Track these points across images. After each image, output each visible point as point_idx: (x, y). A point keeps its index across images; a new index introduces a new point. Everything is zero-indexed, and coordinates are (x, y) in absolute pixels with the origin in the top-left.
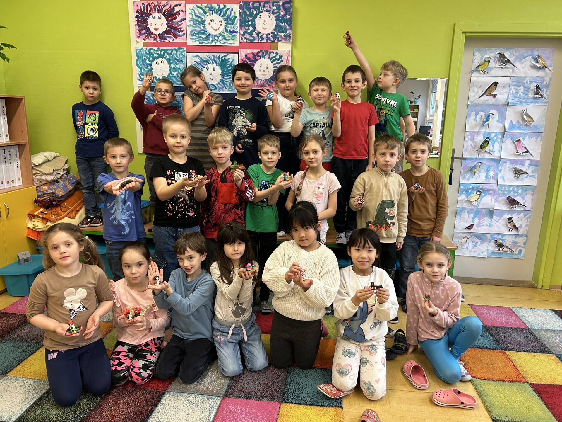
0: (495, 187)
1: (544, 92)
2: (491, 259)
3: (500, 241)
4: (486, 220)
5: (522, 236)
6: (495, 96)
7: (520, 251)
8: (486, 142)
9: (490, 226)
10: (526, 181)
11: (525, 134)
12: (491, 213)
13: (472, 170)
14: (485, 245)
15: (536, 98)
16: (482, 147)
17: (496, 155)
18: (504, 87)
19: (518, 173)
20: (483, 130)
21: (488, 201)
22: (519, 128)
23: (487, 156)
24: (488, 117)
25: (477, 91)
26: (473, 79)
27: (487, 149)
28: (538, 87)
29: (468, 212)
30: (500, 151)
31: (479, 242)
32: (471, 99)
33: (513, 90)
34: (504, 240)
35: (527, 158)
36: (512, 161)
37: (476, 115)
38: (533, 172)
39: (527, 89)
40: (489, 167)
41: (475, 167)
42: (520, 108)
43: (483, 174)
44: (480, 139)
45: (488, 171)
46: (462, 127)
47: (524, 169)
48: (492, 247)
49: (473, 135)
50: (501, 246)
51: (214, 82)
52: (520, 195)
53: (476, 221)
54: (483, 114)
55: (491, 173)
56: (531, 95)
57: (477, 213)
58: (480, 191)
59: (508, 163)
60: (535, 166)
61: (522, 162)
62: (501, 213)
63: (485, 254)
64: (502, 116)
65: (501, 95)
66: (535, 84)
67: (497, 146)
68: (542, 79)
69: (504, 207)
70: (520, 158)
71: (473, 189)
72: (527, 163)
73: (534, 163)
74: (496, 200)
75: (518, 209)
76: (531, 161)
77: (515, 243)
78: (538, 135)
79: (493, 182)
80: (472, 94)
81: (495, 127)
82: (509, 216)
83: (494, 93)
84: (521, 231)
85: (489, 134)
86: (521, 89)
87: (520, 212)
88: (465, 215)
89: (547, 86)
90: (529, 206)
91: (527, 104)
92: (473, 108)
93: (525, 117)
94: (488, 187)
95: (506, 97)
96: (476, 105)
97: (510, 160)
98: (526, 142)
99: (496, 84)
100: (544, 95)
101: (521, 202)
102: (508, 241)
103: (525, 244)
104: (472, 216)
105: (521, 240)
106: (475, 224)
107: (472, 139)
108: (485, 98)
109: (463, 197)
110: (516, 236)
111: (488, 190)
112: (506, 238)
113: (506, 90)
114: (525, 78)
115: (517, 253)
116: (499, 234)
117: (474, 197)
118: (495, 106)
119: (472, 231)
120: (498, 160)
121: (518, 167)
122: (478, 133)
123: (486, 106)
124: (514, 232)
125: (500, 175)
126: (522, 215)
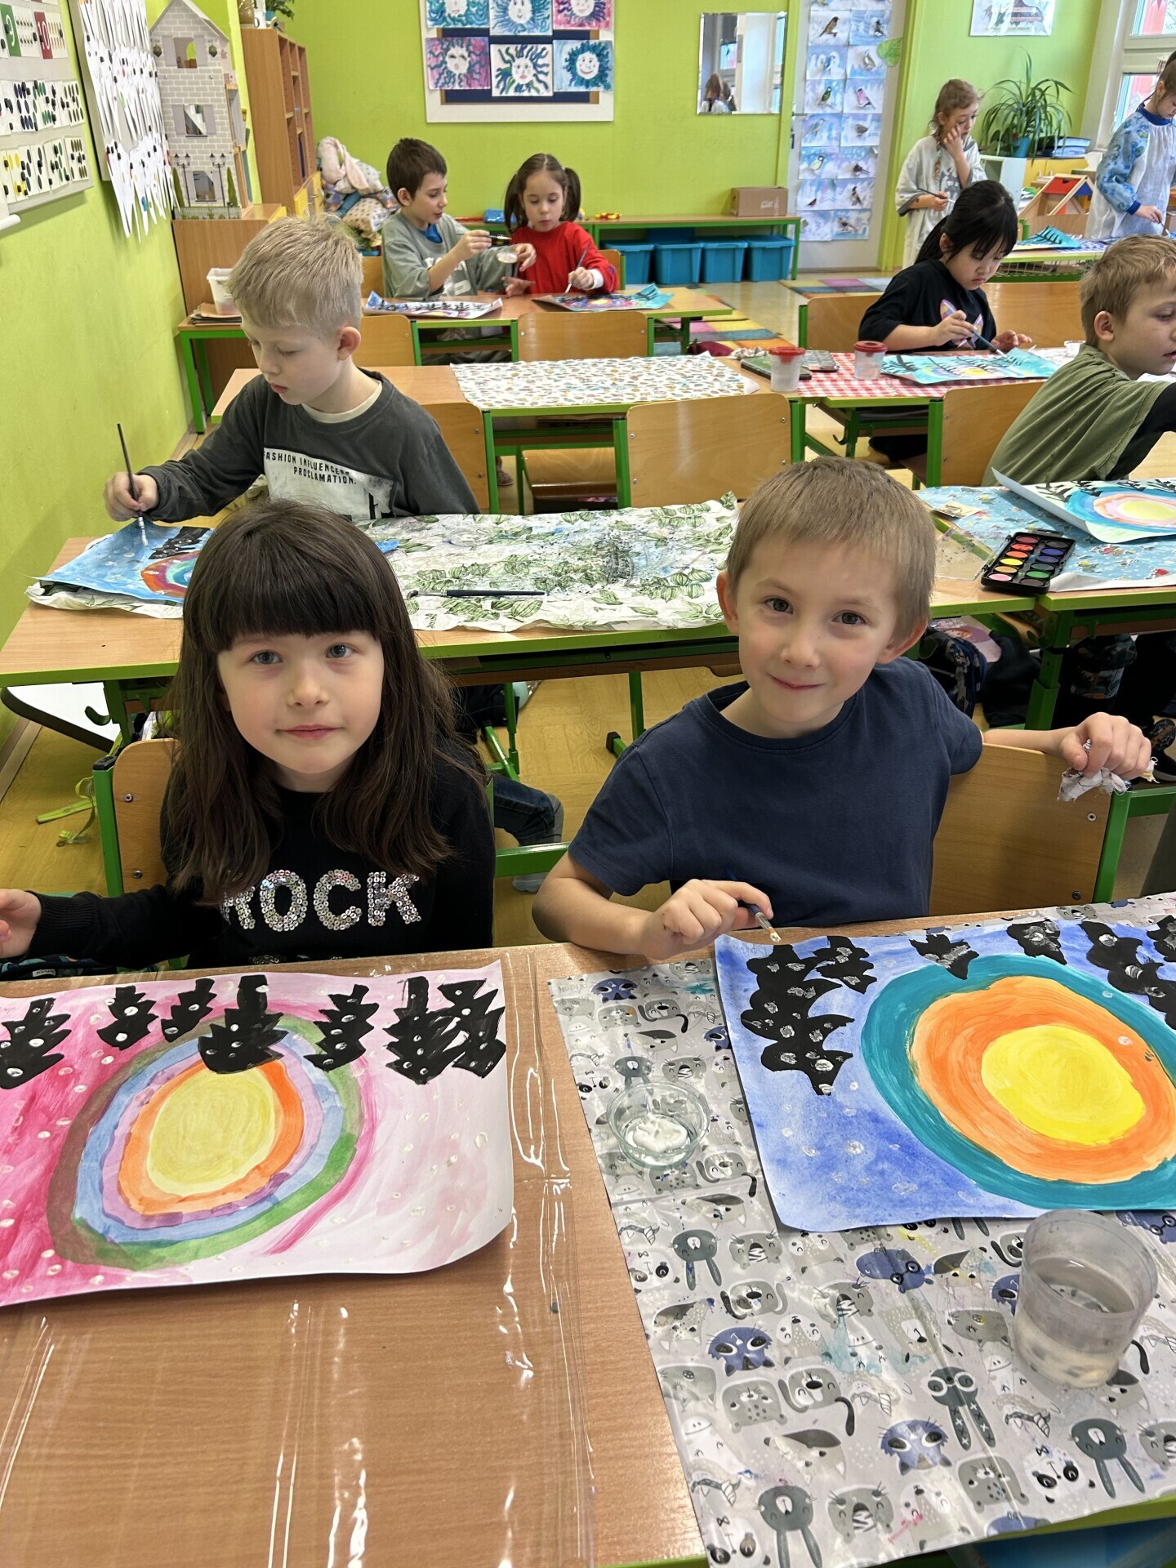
0: (837, 151)
1: (885, 28)
2: (835, 244)
3: (844, 220)
4: (829, 194)
5: (864, 210)
6: (835, 35)
7: (865, 230)
8: (827, 93)
9: (834, 200)
10: (871, 140)
11: (867, 81)
12: (833, 184)
13: (814, 130)
14: (829, 224)
15: (876, 36)
16: (824, 99)
17: (838, 109)
18: (844, 23)
19: (861, 130)
20: (824, 78)
21: (831, 169)
22: (861, 74)
23: (829, 110)
24: (829, 60)
25: (816, 27)
26: (812, 13)
27: (829, 101)
28: (878, 23)
29: (811, 185)
30: (842, 104)
31: (821, 221)
32: (811, 38)
33: (854, 27)
34: (848, 218)
35: (870, 111)
36: (856, 117)
37: (817, 58)
38: (876, 128)
39: (867, 24)
40: (831, 125)
41: (816, 125)
42: (862, 49)
43: (825, 134)
44: (821, 89)
45: (830, 129)
46: (802, 74)
47: (866, 124)
48: (837, 228)
49: (815, 83)
50: (845, 224)
51: (523, 21)
52: (863, 159)
53: (819, 194)
54: (823, 57)
55: (834, 133)
56: (872, 32)
57: (820, 185)
58: (823, 157)
59: (850, 121)
60: (879, 120)
61: (864, 118)
62: (845, 182)
63: (828, 237)
64: (843, 58)
65: (842, 32)
66: (875, 20)
67: (839, 96)
68: (882, 13)
69: (848, 176)
70: (862, 112)
71: (815, 154)
72: (870, 118)
73: (877, 118)
74: (839, 166)
75: (862, 176)
76: (874, 115)
77: (858, 220)
78: (880, 82)
79: (835, 143)
80: (812, 32)
81: (836, 73)
82: (853, 186)
83: (834, 31)
84: (866, 204)
85: (831, 82)
86: (862, 26)
87: (863, 180)
88: (807, 189)
89: (888, 22)
90: (872, 172)
91: (868, 43)
92: (813, 50)
93: (867, 60)
94: (829, 151)
95: (846, 35)
96: (816, 46)
97: (852, 115)
98: (868, 92)
99: (836, 19)
100: (885, 32)
101: (864, 168)
102: (852, 218)
103: (869, 220)
104: (814, 188)
105: (865, 216)
106: (818, 199)
107: (813, 90)
108: (826, 36)
109: (804, 165)
110: (861, 211)
111: (831, 154)
112: (850, 214)
113: (847, 26)
114: (865, 12)
115: (860, 232)
116: (842, 210)
117: (816, 164)
118: (837, 48)
119: (815, 208)
120: (839, 116)
121: (861, 123)
122: (819, 82)
123: (826, 48)
124: (858, 207)
125: (843, 134)
126: (866, 183)
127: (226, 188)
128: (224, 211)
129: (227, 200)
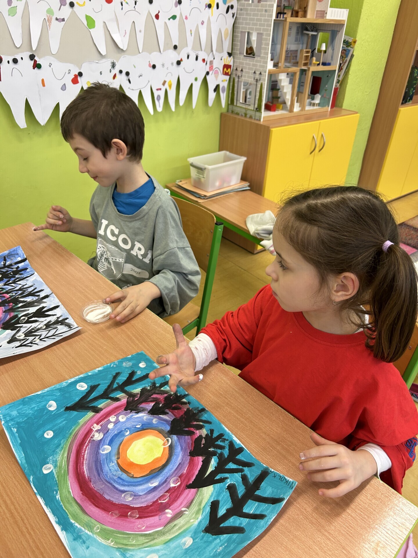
127: (257, 97)
128: (252, 113)
129: (256, 106)
